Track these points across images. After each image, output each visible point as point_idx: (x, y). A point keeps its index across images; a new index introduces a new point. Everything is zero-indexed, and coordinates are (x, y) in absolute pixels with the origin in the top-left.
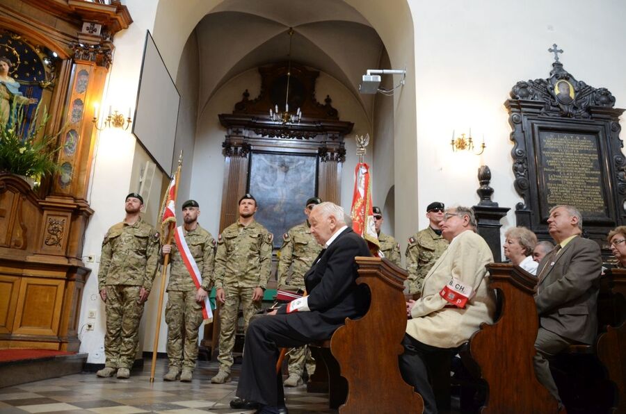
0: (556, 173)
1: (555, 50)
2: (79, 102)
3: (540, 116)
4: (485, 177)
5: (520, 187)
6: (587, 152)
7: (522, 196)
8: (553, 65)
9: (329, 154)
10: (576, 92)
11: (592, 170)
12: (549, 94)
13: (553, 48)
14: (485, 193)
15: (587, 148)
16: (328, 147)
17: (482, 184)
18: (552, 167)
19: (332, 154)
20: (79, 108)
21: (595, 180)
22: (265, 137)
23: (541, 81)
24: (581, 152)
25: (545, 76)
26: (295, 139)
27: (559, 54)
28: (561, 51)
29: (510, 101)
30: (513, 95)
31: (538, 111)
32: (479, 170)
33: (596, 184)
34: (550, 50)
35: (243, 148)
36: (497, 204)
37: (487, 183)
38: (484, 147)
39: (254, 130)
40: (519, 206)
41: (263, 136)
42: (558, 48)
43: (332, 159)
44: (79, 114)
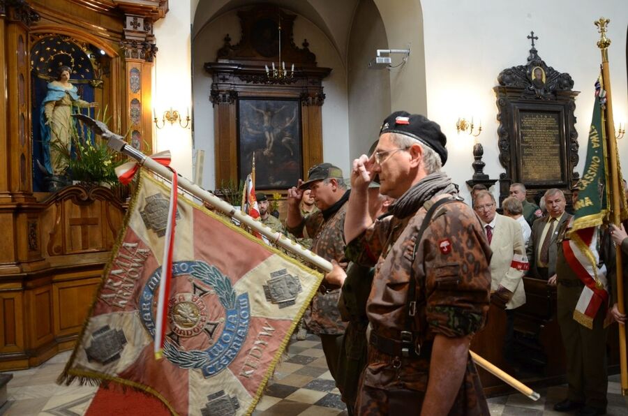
0: (530, 147)
1: (532, 37)
2: (136, 102)
3: (519, 98)
4: (478, 153)
5: (503, 160)
6: (552, 128)
7: (504, 166)
8: (531, 51)
9: (310, 98)
10: (547, 77)
11: (554, 143)
12: (527, 78)
13: (530, 35)
14: (478, 167)
15: (551, 125)
16: (309, 91)
17: (476, 159)
18: (527, 142)
19: (313, 98)
20: (136, 107)
21: (557, 151)
22: (249, 84)
23: (521, 66)
24: (547, 128)
25: (524, 63)
26: (278, 84)
27: (535, 40)
28: (537, 38)
29: (499, 87)
30: (502, 81)
31: (518, 95)
32: (475, 148)
33: (555, 155)
34: (529, 37)
35: (231, 95)
36: (487, 176)
37: (480, 158)
38: (480, 130)
39: (239, 77)
40: (502, 176)
41: (248, 82)
42: (534, 36)
43: (313, 103)
44: (138, 115)
